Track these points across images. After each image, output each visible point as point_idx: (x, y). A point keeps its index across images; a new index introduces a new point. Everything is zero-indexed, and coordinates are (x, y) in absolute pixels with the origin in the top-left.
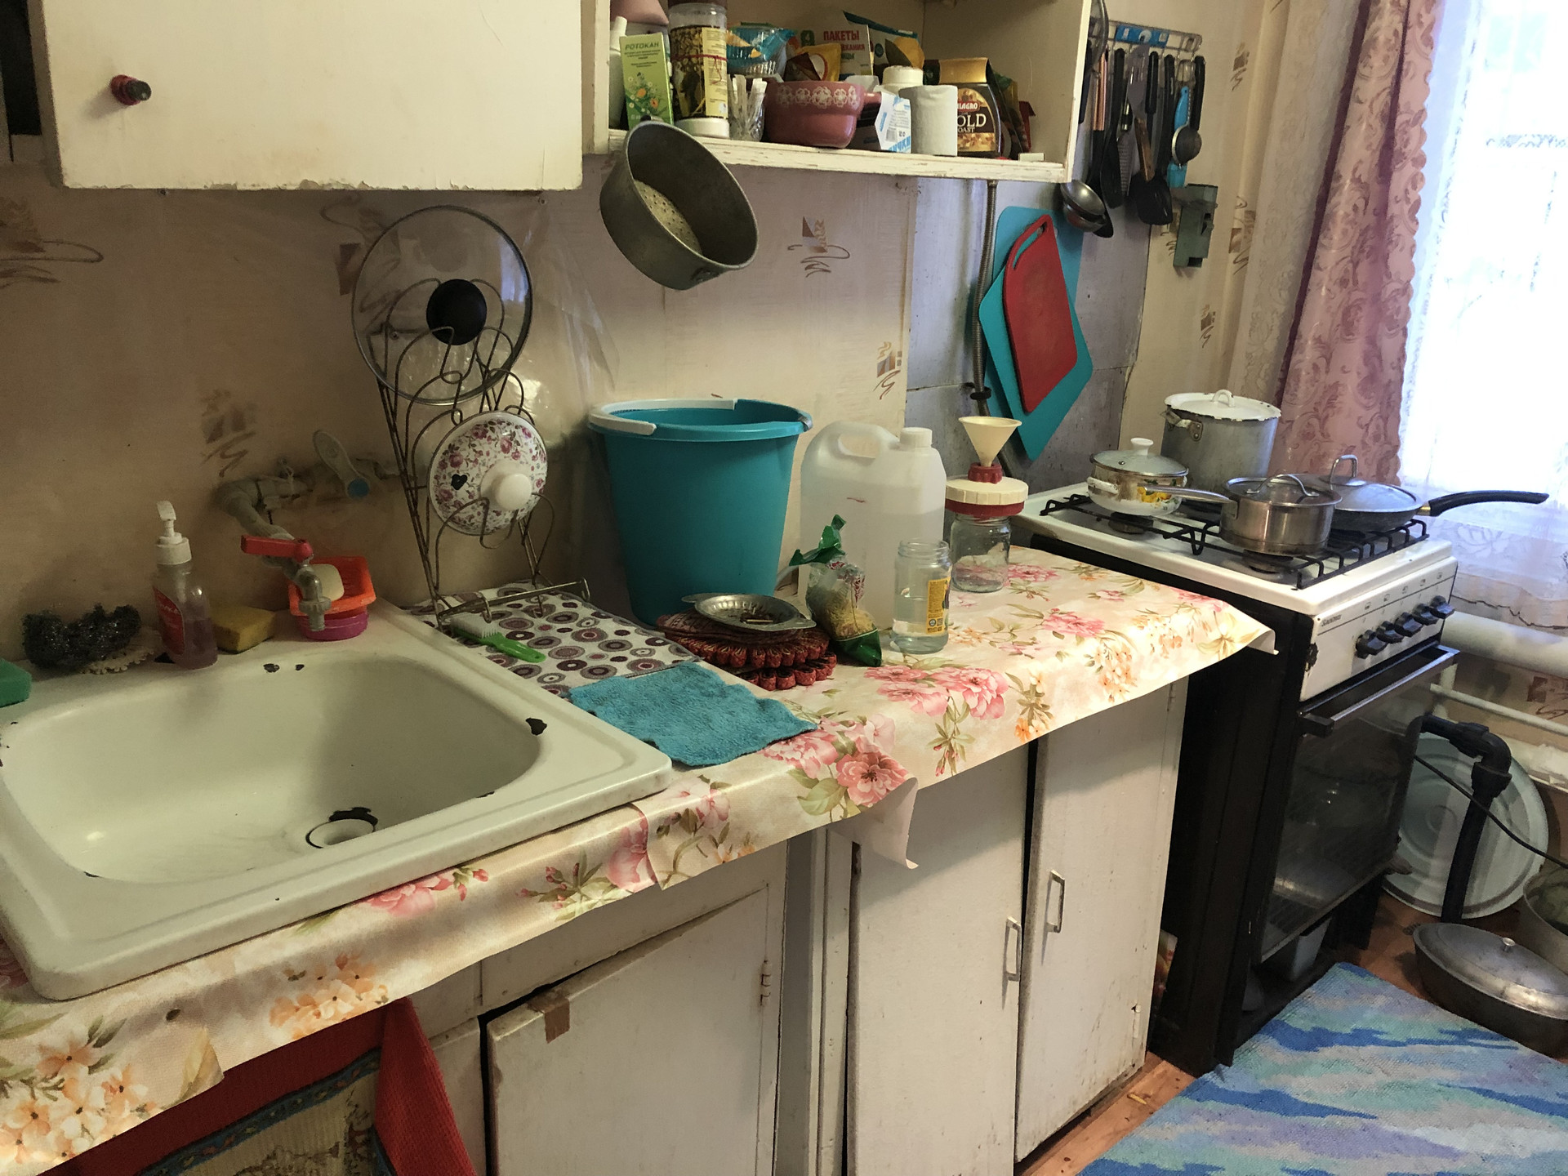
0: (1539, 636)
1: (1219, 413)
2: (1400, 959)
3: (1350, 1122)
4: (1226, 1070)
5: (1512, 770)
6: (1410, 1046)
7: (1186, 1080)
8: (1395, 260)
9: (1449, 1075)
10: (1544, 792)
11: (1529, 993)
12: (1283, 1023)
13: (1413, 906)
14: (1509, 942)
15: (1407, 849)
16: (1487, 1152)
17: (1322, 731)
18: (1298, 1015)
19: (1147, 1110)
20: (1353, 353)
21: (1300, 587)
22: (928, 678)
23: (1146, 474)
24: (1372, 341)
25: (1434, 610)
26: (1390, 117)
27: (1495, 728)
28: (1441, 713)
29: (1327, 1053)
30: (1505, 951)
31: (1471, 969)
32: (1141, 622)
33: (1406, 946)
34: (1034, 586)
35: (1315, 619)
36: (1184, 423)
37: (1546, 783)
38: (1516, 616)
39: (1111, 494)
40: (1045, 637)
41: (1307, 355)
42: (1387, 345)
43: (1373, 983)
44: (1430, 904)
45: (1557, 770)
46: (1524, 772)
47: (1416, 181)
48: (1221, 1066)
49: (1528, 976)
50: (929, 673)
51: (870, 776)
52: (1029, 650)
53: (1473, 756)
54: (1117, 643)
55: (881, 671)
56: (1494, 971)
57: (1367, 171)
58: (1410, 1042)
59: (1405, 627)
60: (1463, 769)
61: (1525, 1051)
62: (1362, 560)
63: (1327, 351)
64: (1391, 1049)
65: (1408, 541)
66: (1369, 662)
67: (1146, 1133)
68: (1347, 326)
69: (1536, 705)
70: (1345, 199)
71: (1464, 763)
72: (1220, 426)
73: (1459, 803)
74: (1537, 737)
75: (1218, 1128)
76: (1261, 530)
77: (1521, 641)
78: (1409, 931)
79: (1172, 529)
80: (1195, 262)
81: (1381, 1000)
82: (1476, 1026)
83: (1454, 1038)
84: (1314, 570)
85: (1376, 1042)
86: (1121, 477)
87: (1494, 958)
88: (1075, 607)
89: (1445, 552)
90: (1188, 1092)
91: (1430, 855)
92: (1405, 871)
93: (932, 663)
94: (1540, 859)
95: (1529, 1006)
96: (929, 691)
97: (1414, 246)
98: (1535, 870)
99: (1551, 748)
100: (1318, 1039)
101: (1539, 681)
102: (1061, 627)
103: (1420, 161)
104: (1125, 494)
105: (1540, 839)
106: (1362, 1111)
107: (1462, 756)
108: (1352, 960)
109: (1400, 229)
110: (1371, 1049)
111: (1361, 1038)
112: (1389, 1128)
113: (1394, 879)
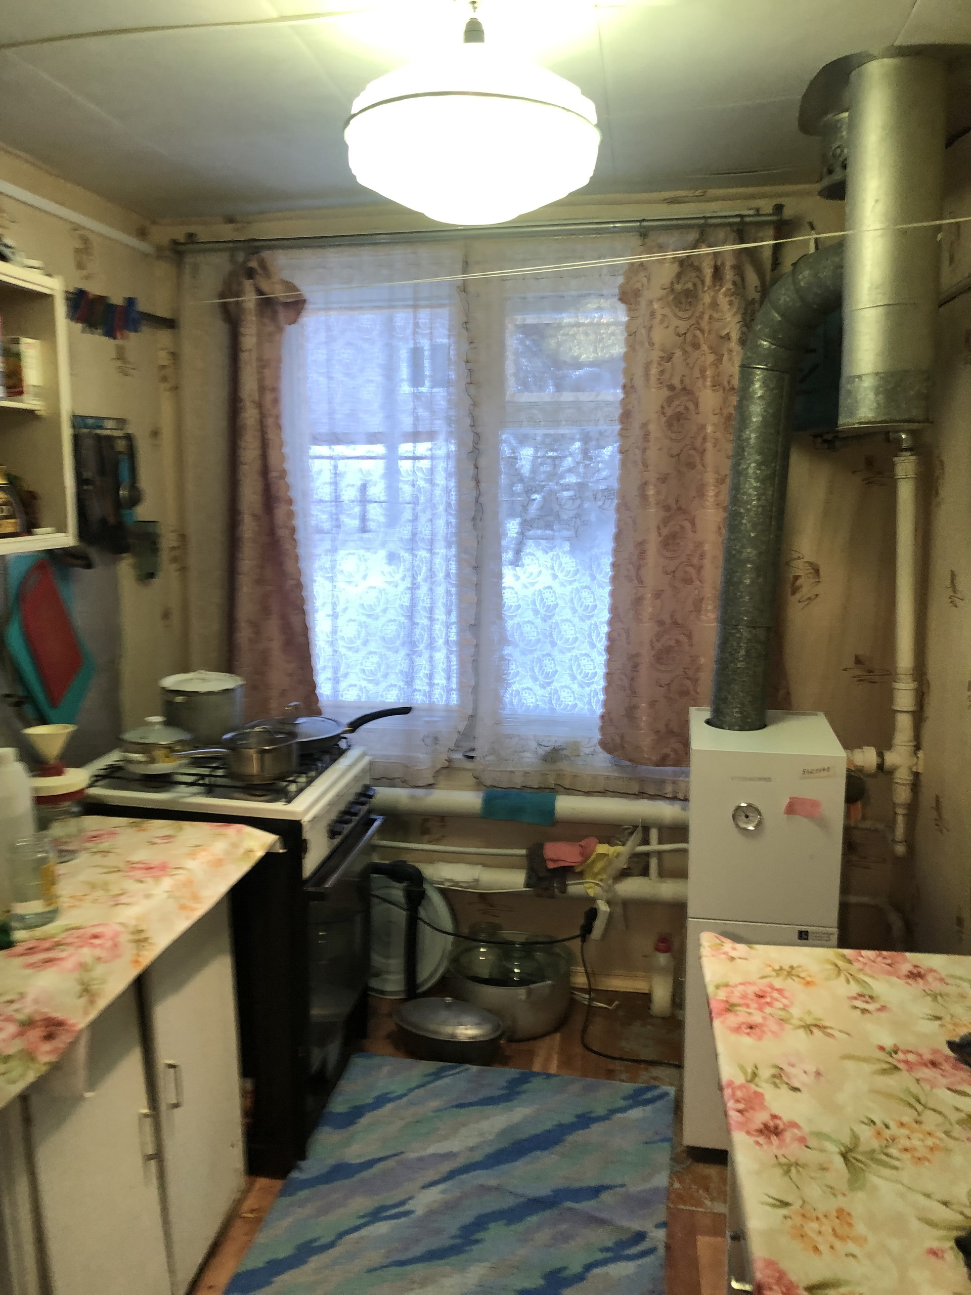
0: (420, 792)
1: (202, 688)
2: (389, 1036)
3: (391, 1163)
4: (303, 1164)
5: (426, 886)
6: (412, 1094)
7: (278, 1184)
8: (289, 567)
9: (434, 1104)
10: (444, 892)
11: (467, 1029)
12: (330, 1113)
13: (386, 997)
14: (449, 1000)
15: (377, 960)
16: (471, 1145)
17: (321, 896)
18: (339, 1105)
19: (258, 1222)
20: (273, 627)
21: (289, 801)
22: (58, 944)
23: (162, 743)
24: (284, 617)
25: (365, 795)
26: (265, 471)
27: (410, 859)
28: (376, 859)
29: (364, 1121)
30: (448, 1006)
31: (432, 1027)
32: (192, 855)
33: (388, 1026)
34: (104, 846)
35: (302, 821)
36: (179, 699)
37: (442, 886)
38: (405, 783)
39: (141, 762)
40: (130, 885)
41: (244, 634)
42: (295, 619)
43: (377, 1060)
44: (395, 992)
45: (448, 876)
46: (432, 883)
47: (291, 515)
48: (299, 1162)
49: (466, 1019)
50: (56, 939)
51: (49, 1037)
52: (123, 899)
53: (401, 882)
54: (182, 876)
55: (18, 949)
56: (444, 1023)
57: (258, 507)
58: (412, 1090)
59: (352, 810)
60: (397, 892)
61: (474, 1069)
62: (320, 773)
63: (256, 626)
64: (399, 1101)
65: (342, 752)
66: (337, 841)
67: (261, 1238)
68: (265, 610)
69: (426, 837)
70: (248, 528)
71: (398, 888)
72: (205, 697)
73: (400, 916)
74: (433, 858)
75: (308, 1210)
76: (254, 768)
77: (412, 797)
78: (390, 1015)
79: (190, 779)
80: (151, 576)
81: (385, 1070)
82: (441, 1064)
83: (432, 1077)
84: (293, 788)
85: (391, 1100)
86: (145, 748)
87: (444, 1014)
88: (142, 855)
89: (364, 755)
90: (283, 1193)
91: (388, 957)
92: (377, 975)
93: (53, 932)
94: (451, 938)
95: (470, 1038)
96: (63, 955)
97: (297, 556)
98: (449, 947)
99: (441, 863)
100: (356, 1113)
101: (426, 820)
102: (138, 874)
103: (290, 502)
104: (152, 761)
105: (448, 924)
106: (394, 1152)
107: (395, 884)
108: (361, 1050)
109: (288, 546)
110: (389, 1106)
111: (381, 1101)
112: (412, 1155)
113: (374, 983)
